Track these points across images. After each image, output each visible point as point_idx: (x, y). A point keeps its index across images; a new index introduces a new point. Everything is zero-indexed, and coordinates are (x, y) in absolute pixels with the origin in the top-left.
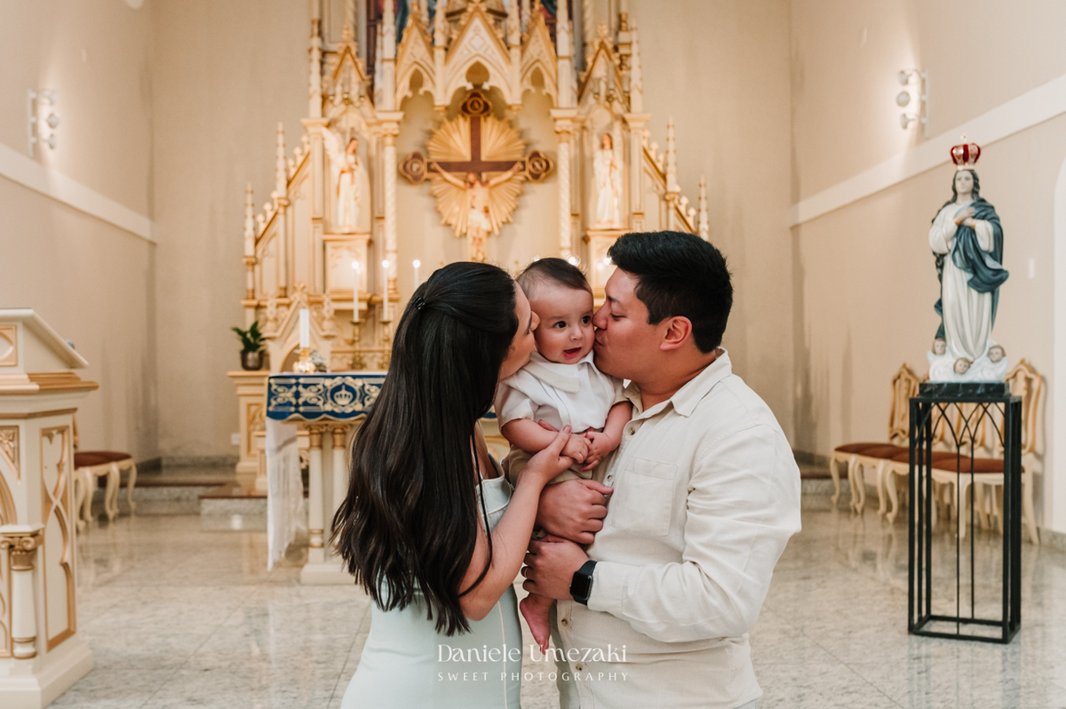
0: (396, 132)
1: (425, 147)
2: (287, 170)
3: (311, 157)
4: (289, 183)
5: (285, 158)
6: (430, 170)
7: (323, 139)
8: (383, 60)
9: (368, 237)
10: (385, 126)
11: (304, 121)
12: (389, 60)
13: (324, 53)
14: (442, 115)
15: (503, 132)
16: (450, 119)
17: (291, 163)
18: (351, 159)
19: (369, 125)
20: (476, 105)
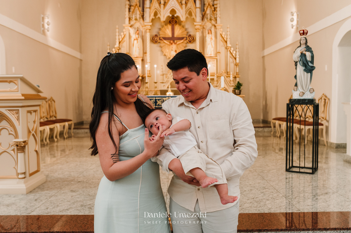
0: (150, 28)
1: (159, 33)
2: (119, 39)
3: (126, 36)
4: (120, 43)
5: (119, 36)
6: (160, 39)
7: (129, 30)
8: (146, 8)
9: (142, 58)
10: (147, 27)
11: (124, 25)
12: (148, 8)
13: (130, 6)
14: (163, 24)
15: (181, 29)
16: (166, 25)
17: (120, 37)
18: (137, 36)
19: (142, 26)
20: (173, 21)
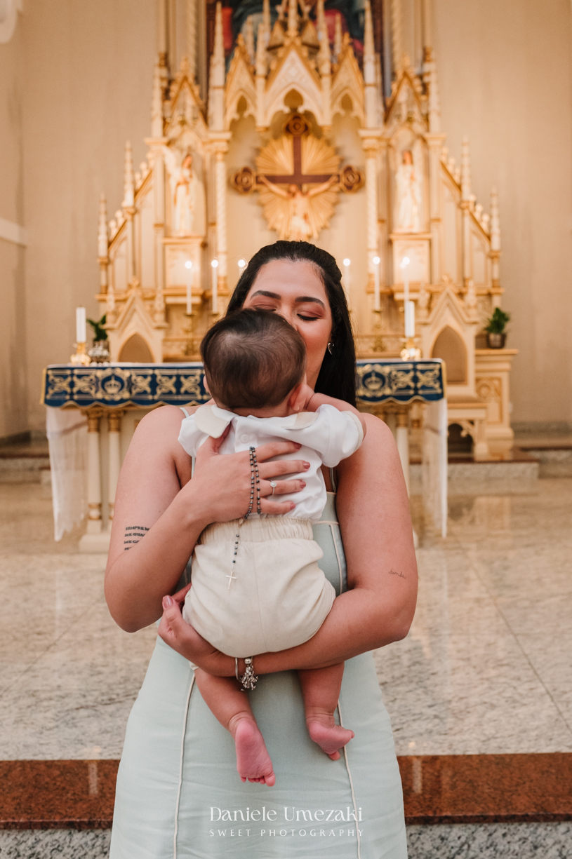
0: (225, 149)
1: (253, 162)
2: (134, 183)
3: (153, 174)
4: (136, 193)
5: (133, 172)
6: (258, 182)
7: (163, 156)
8: (215, 88)
9: (199, 241)
10: (216, 144)
11: (147, 140)
12: (218, 88)
13: (170, 82)
14: (268, 135)
15: (321, 149)
16: (276, 137)
17: (138, 176)
18: (186, 173)
19: (204, 144)
20: (297, 127)
